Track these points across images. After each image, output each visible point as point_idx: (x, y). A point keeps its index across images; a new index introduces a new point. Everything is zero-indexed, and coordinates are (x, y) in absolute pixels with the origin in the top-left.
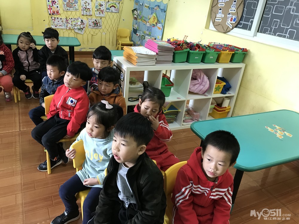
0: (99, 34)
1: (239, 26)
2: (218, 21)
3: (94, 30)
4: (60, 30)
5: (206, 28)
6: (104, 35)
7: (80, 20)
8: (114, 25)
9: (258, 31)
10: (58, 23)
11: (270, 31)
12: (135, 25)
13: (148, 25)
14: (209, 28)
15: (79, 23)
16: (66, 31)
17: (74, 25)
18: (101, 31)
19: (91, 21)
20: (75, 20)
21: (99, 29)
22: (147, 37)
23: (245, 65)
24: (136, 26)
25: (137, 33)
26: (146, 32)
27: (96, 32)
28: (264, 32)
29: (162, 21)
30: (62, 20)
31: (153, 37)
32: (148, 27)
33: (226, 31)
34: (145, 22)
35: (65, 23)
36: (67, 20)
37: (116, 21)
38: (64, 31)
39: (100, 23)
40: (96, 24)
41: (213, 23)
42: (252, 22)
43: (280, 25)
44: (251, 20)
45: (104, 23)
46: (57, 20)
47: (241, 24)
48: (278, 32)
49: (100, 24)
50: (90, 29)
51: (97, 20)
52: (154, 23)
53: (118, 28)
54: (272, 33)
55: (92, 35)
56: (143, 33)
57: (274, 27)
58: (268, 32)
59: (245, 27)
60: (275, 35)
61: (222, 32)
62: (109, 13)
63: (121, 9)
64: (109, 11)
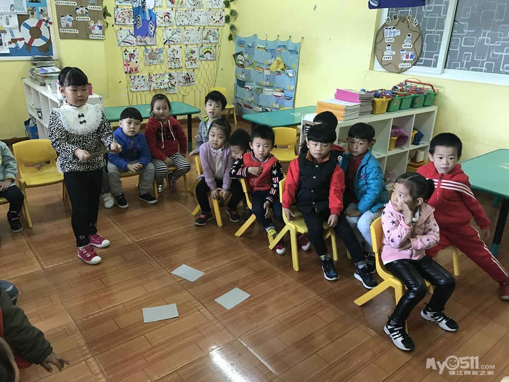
0: (192, 93)
1: (418, 63)
2: (388, 59)
3: (185, 88)
4: (141, 93)
5: (370, 69)
6: (198, 93)
7: (167, 76)
8: (210, 78)
9: (445, 67)
10: (139, 83)
11: (462, 66)
12: (241, 76)
13: (267, 72)
14: (374, 69)
15: (167, 80)
16: (149, 94)
17: (160, 84)
18: (194, 88)
19: (181, 75)
20: (161, 77)
21: (191, 86)
22: (266, 89)
23: (437, 107)
24: (243, 77)
25: (246, 86)
26: (265, 83)
27: (188, 91)
28: (454, 68)
29: (294, 66)
30: (143, 78)
31: (278, 88)
32: (267, 76)
33: (401, 71)
34: (261, 69)
35: (147, 82)
36: (150, 78)
37: (212, 73)
38: (146, 93)
39: (193, 77)
40: (188, 79)
41: (381, 62)
42: (437, 58)
43: (473, 58)
44: (434, 55)
45: (198, 77)
46: (137, 80)
47: (421, 61)
48: (472, 66)
49: (192, 79)
50: (180, 87)
51: (189, 74)
52: (279, 70)
53: (215, 81)
54: (464, 68)
55: (183, 95)
56: (258, 84)
57: (465, 61)
58: (459, 67)
59: (427, 64)
60: (468, 70)
61: (395, 73)
62: (203, 62)
63: (218, 55)
64: (203, 59)
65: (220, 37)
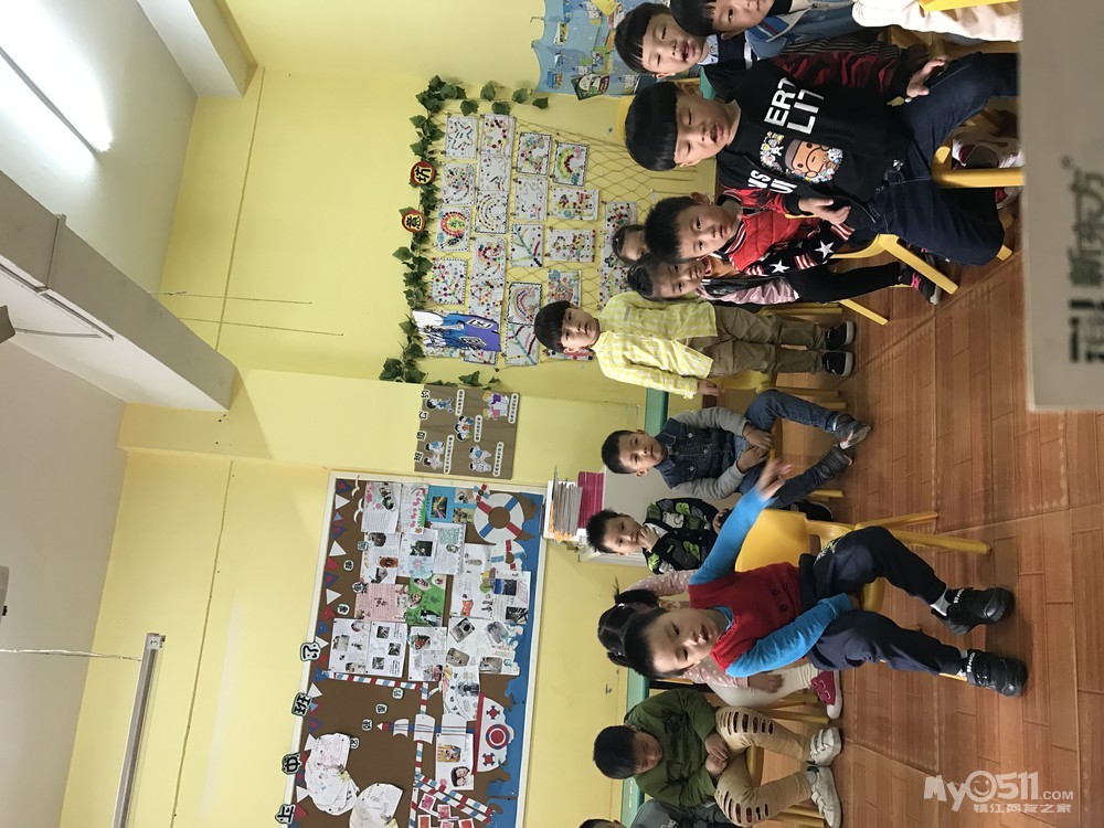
20: (607, 284)
21: (640, 211)
39: (619, 207)
45: (619, 193)
49: (622, 208)
51: (609, 216)
62: (589, 176)
63: (577, 139)
64: (581, 178)
65: (538, 129)
